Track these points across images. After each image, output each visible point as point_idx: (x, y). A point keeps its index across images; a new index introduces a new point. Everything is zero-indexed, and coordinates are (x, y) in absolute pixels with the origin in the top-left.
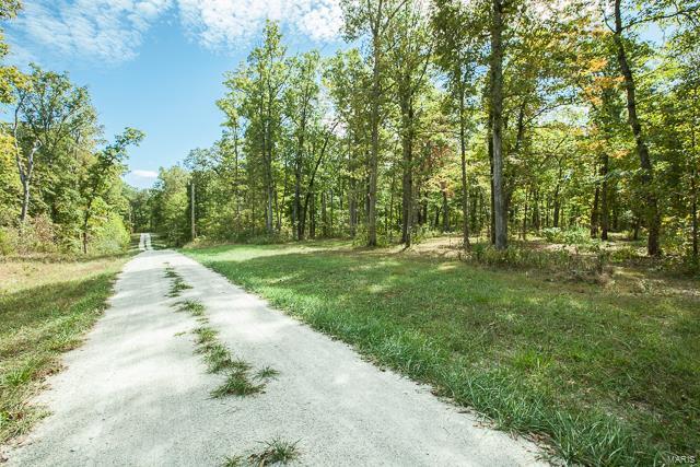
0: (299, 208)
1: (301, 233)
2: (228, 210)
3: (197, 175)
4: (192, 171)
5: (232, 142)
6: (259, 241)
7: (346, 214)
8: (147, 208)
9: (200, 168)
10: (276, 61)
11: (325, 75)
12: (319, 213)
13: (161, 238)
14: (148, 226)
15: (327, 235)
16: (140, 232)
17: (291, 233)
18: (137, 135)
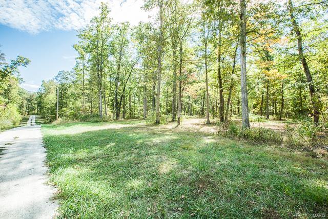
0: (117, 103)
1: (118, 116)
2: (79, 103)
3: (62, 85)
4: (60, 83)
5: (82, 68)
6: (93, 121)
7: (141, 107)
8: (36, 102)
9: (64, 81)
10: (106, 24)
11: (132, 35)
12: (128, 105)
13: (42, 118)
14: (36, 112)
15: (132, 117)
16: (31, 115)
17: (112, 116)
18: (25, 61)
